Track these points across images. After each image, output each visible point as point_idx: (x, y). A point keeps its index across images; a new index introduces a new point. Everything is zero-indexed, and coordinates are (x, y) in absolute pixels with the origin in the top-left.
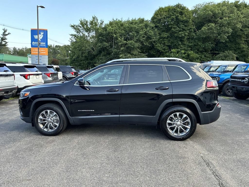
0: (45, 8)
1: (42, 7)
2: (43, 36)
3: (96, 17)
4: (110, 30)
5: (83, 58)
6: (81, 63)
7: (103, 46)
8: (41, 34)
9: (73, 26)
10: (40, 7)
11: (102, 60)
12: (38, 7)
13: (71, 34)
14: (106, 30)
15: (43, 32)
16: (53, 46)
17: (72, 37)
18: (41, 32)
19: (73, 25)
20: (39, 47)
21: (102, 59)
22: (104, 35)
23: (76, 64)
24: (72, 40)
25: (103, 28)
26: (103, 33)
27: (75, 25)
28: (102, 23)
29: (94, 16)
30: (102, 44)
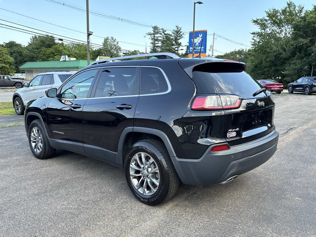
0: (203, 3)
1: (200, 3)
2: (201, 38)
3: (292, 3)
4: (311, 18)
5: (268, 64)
6: (265, 71)
7: (299, 44)
8: (199, 37)
9: (255, 22)
10: (197, 3)
11: (295, 65)
12: (195, 3)
13: (252, 32)
14: (305, 21)
15: (202, 34)
16: (245, 50)
17: (254, 36)
18: (200, 35)
19: (256, 20)
20: (194, 53)
21: (295, 63)
22: (300, 28)
23: (258, 72)
24: (255, 41)
25: (302, 18)
26: (299, 25)
27: (258, 19)
28: (301, 9)
29: (289, 2)
30: (296, 42)
